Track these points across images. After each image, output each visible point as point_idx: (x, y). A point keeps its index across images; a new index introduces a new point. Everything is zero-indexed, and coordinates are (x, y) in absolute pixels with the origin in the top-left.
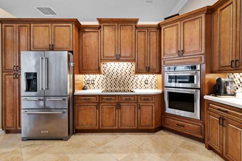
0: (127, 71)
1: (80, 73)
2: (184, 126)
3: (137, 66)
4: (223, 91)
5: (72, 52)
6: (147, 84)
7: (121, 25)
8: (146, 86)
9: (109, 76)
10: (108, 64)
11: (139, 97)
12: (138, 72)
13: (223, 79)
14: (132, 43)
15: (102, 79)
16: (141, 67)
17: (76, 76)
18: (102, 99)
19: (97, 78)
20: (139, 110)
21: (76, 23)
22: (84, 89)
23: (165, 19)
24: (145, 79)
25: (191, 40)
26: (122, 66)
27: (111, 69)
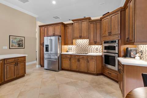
0: (87, 43)
1: (65, 45)
2: (111, 74)
3: (90, 41)
4: (129, 55)
5: (60, 36)
6: (97, 50)
7: (82, 22)
8: (97, 51)
9: (78, 46)
10: (78, 40)
11: (88, 56)
12: (90, 44)
13: (129, 49)
14: (87, 29)
15: (75, 47)
16: (92, 41)
17: (62, 46)
18: (72, 56)
19: (73, 47)
20: (88, 63)
21: (62, 23)
22: (67, 52)
23: (103, 15)
24: (96, 47)
25: (114, 26)
26: (84, 41)
27: (79, 43)
